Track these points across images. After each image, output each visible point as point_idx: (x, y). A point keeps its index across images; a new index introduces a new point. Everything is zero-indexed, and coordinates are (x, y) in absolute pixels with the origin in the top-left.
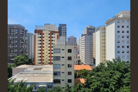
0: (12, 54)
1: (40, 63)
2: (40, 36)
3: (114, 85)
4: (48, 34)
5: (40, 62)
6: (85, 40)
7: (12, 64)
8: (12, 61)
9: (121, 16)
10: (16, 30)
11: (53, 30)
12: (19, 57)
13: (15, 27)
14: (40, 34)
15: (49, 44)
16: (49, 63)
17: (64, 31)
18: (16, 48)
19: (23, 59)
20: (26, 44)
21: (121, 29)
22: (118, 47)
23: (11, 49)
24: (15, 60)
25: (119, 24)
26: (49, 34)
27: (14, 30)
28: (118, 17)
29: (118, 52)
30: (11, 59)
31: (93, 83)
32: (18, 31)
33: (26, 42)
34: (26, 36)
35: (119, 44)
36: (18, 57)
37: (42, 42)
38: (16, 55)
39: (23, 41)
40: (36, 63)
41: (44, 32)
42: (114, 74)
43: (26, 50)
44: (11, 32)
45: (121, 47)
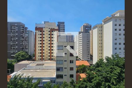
0: (12, 50)
1: (40, 59)
2: (41, 33)
3: (115, 79)
4: (48, 31)
5: (41, 58)
6: (82, 37)
7: (13, 60)
8: (13, 57)
9: (118, 15)
10: (17, 28)
11: (53, 27)
12: (20, 54)
13: (16, 25)
14: (41, 31)
15: (49, 41)
16: (49, 59)
17: (63, 29)
18: (17, 45)
19: (24, 56)
20: (26, 41)
21: (118, 27)
22: (116, 44)
23: (11, 46)
24: (16, 56)
25: (116, 23)
26: (49, 31)
27: (14, 27)
28: (115, 16)
29: (115, 49)
30: (12, 55)
31: (95, 78)
32: (19, 28)
33: (26, 39)
34: (26, 33)
35: (116, 42)
37: (42, 39)
38: (17, 51)
39: (23, 38)
40: (37, 59)
41: (44, 29)
42: (114, 69)
43: (26, 46)
44: (11, 29)
45: (118, 44)
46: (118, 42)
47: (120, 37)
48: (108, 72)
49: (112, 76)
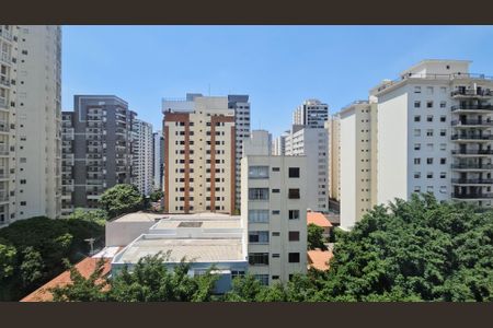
0: (91, 181)
1: (181, 208)
2: (183, 129)
4: (204, 123)
5: (183, 203)
7: (93, 211)
8: (93, 204)
9: (422, 74)
10: (105, 113)
11: (219, 113)
12: (114, 192)
13: (100, 103)
14: (182, 124)
15: (208, 152)
16: (208, 208)
17: (243, 116)
18: (104, 164)
19: (127, 198)
20: (131, 153)
21: (424, 112)
22: (418, 161)
23: (88, 169)
24: (103, 199)
25: (417, 98)
26: (208, 124)
27: (96, 112)
28: (412, 77)
29: (417, 176)
30: (89, 197)
31: (371, 263)
32: (111, 116)
33: (131, 147)
34: (131, 130)
35: (417, 154)
36: (112, 190)
37: (187, 147)
38: (105, 185)
39: (124, 144)
40: (171, 208)
41: (192, 118)
42: (427, 237)
43: (131, 169)
44: (88, 117)
45: (424, 161)
46: (423, 155)
47: (430, 140)
48: (413, 246)
49: (427, 257)
